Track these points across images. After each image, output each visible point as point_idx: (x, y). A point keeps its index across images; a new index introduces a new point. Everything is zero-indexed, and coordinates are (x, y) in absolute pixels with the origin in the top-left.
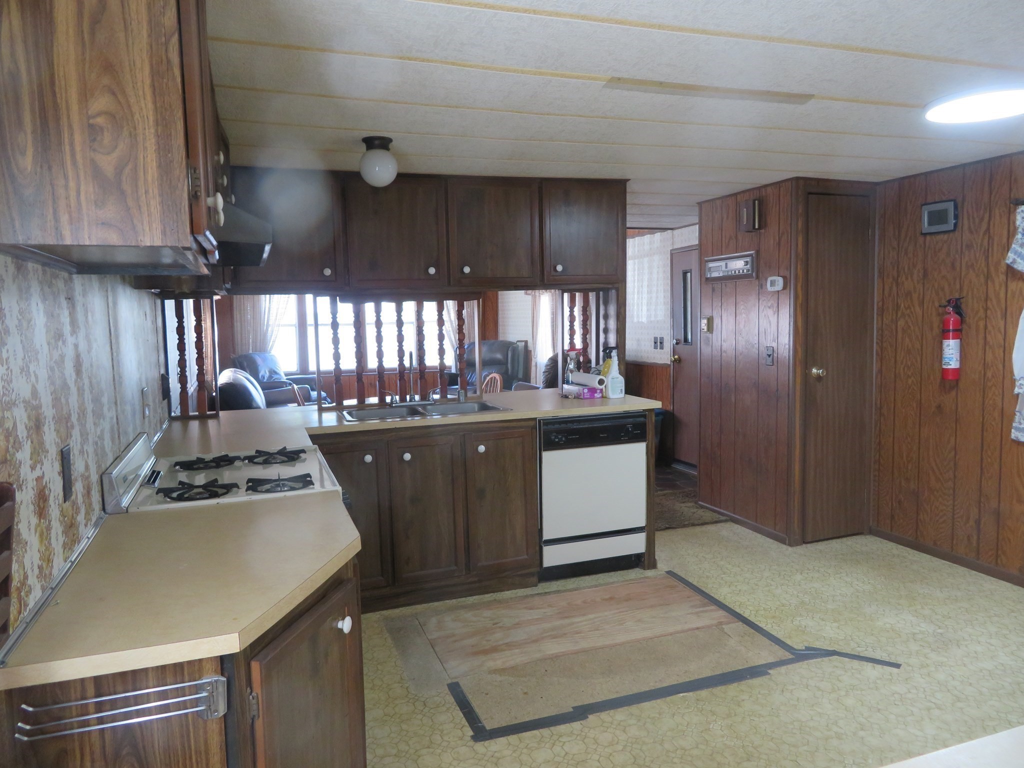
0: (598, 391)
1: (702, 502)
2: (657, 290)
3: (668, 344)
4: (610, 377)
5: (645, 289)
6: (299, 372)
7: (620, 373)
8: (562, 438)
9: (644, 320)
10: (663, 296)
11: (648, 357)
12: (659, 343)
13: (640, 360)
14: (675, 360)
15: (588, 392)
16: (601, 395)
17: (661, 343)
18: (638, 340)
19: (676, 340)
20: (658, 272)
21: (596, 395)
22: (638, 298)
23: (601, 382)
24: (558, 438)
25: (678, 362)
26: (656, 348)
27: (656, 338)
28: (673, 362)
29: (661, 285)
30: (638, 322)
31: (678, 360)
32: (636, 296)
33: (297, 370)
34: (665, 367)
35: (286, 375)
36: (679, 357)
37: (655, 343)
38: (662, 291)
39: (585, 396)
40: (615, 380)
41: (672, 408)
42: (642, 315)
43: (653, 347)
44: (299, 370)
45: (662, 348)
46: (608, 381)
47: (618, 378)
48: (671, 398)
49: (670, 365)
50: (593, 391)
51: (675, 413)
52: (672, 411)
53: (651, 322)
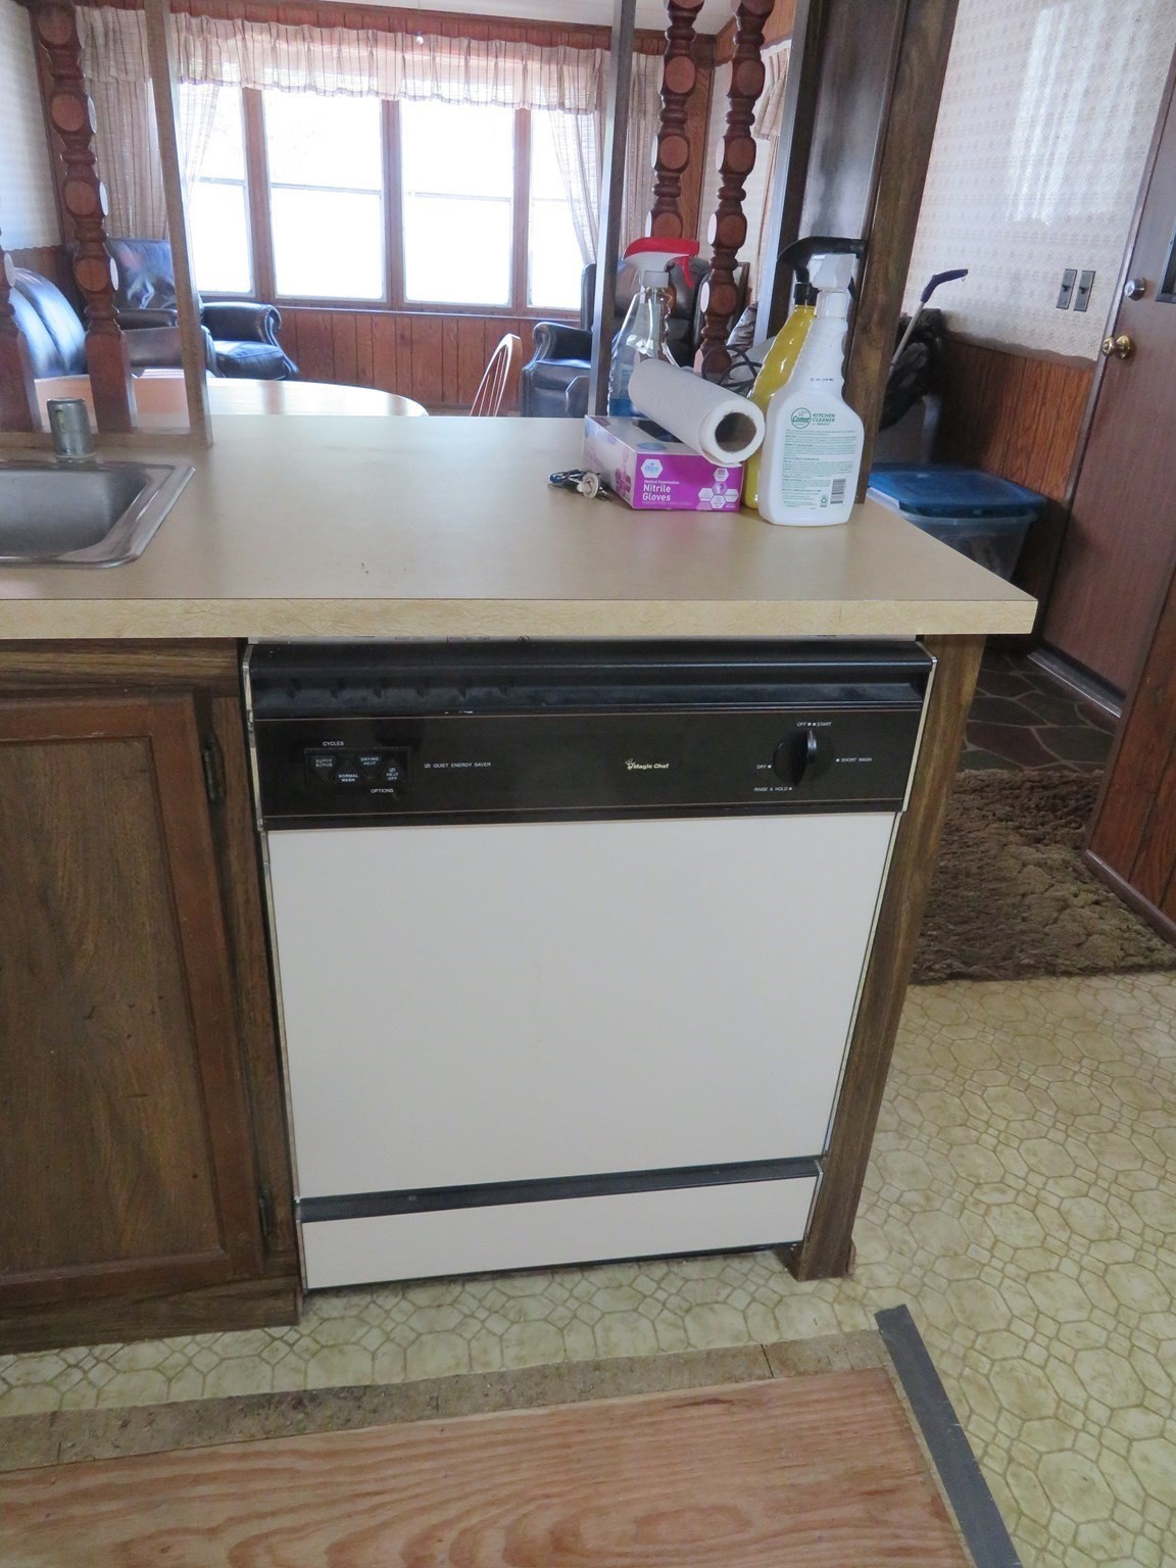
0: (721, 477)
1: (1098, 854)
2: (1114, 108)
3: (1106, 299)
4: (787, 407)
5: (1074, 107)
6: (253, 295)
7: (848, 395)
8: (381, 769)
9: (1046, 213)
10: (1128, 128)
11: (1032, 332)
12: (1076, 290)
13: (1008, 338)
14: (1117, 350)
15: (662, 477)
16: (732, 495)
17: (1083, 290)
18: (1016, 278)
19: (1138, 285)
20: (1132, 40)
21: (705, 493)
22: (1045, 139)
23: (733, 431)
24: (358, 768)
25: (1124, 355)
26: (1063, 304)
27: (1070, 274)
28: (1108, 356)
29: (1133, 84)
30: (1029, 219)
31: (1125, 350)
32: (1038, 131)
33: (251, 291)
34: (1078, 368)
35: (206, 299)
36: (1132, 343)
37: (1066, 288)
38: (1132, 111)
39: (646, 497)
40: (813, 427)
41: (1068, 496)
42: (1043, 195)
43: (1056, 301)
44: (254, 291)
45: (1082, 306)
46: (774, 430)
47: (830, 418)
48: (1071, 467)
49: (1093, 365)
50: (692, 472)
51: (1075, 510)
52: (1065, 506)
53: (1068, 219)
